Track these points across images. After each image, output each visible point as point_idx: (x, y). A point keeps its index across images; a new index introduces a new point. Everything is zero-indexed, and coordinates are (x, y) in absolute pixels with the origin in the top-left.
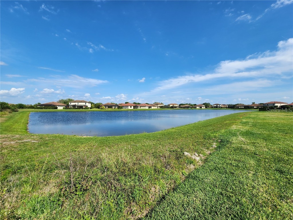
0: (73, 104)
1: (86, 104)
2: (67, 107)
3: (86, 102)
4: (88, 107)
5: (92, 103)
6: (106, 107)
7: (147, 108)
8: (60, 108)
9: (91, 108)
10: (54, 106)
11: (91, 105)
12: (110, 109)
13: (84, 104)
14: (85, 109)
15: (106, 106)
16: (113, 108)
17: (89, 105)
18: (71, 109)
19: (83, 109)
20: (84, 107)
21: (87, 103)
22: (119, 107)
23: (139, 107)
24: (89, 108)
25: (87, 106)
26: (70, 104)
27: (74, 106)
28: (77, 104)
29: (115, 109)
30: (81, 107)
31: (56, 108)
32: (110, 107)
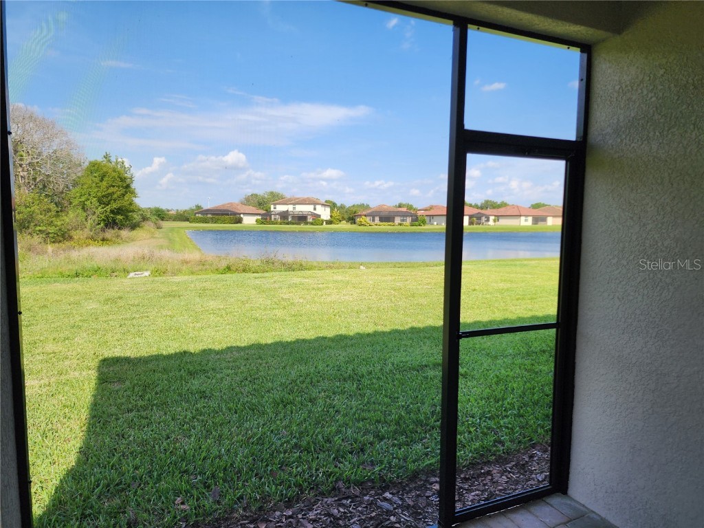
0: (281, 208)
1: (315, 209)
2: (266, 217)
3: (315, 203)
4: (322, 217)
5: (332, 205)
6: (374, 220)
7: (526, 222)
8: (249, 221)
9: (329, 222)
10: (235, 214)
11: (332, 211)
12: (385, 227)
13: (309, 208)
14: (312, 224)
15: (372, 215)
16: (398, 220)
17: (325, 213)
18: (276, 223)
19: (307, 223)
20: (310, 219)
21: (318, 207)
22: (416, 220)
23: (492, 218)
24: (323, 221)
25: (319, 216)
26: (272, 209)
27: (284, 215)
28: (290, 208)
29: (400, 225)
30: (302, 219)
31: (240, 221)
32: (387, 218)
